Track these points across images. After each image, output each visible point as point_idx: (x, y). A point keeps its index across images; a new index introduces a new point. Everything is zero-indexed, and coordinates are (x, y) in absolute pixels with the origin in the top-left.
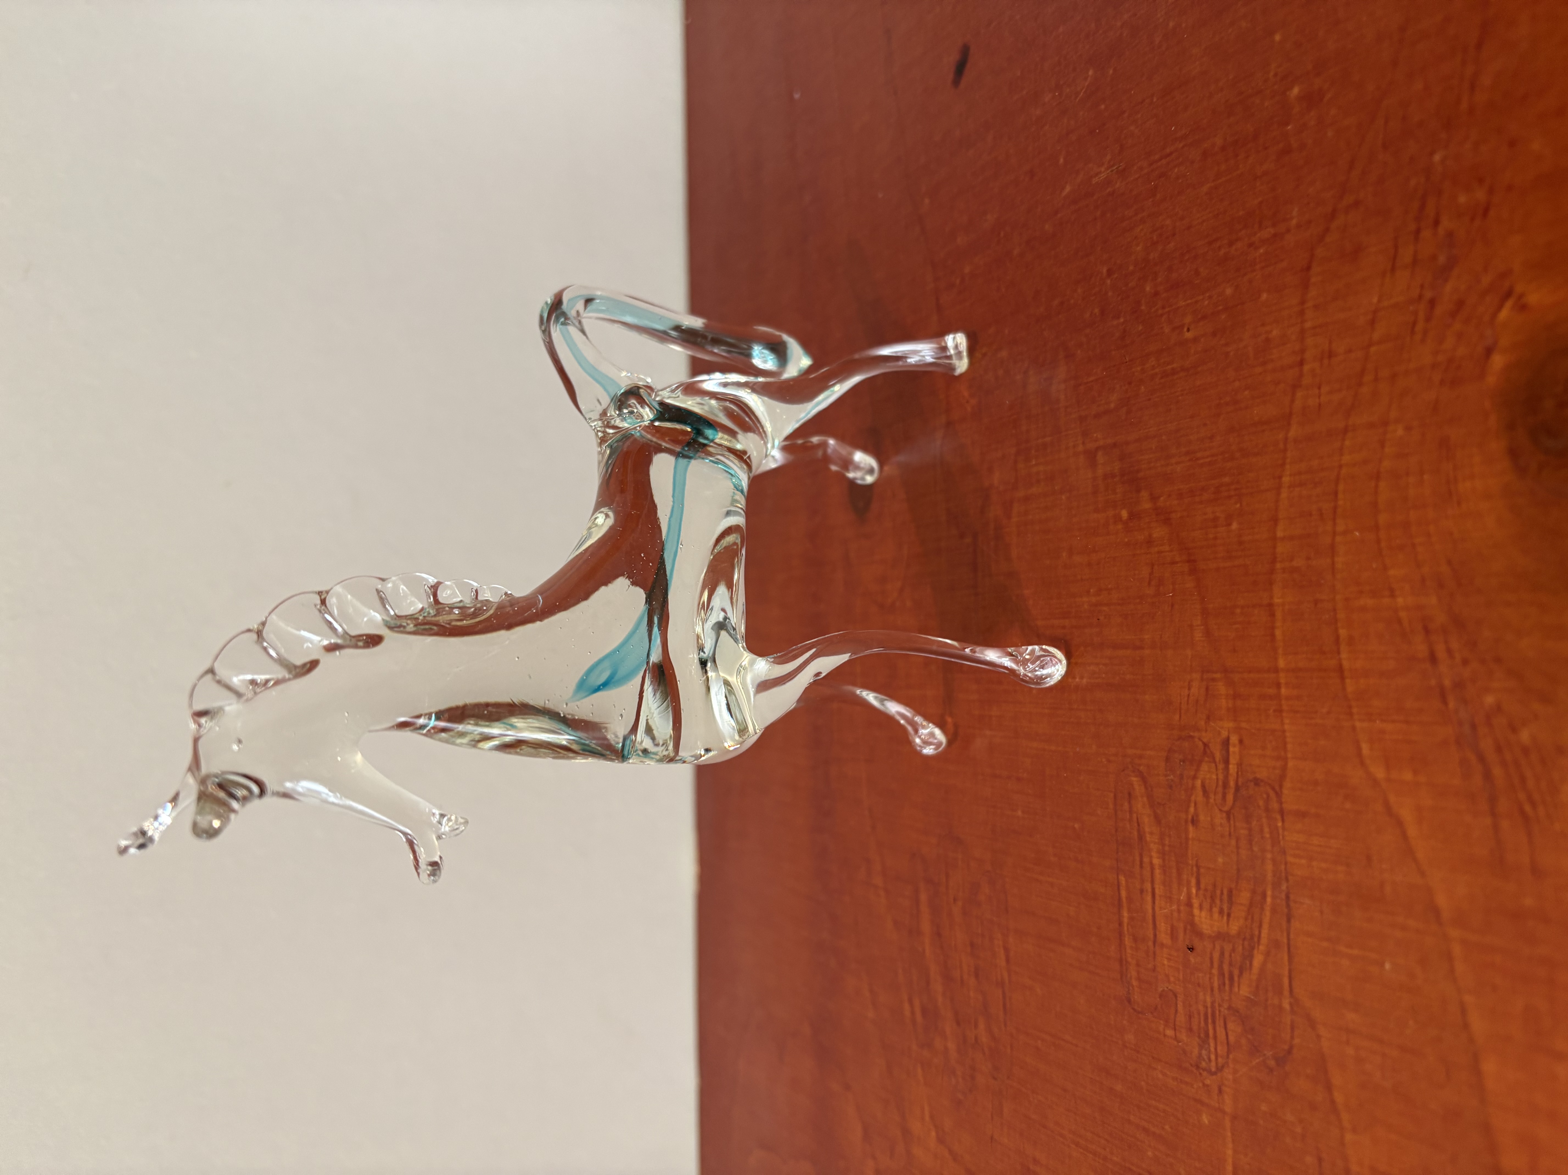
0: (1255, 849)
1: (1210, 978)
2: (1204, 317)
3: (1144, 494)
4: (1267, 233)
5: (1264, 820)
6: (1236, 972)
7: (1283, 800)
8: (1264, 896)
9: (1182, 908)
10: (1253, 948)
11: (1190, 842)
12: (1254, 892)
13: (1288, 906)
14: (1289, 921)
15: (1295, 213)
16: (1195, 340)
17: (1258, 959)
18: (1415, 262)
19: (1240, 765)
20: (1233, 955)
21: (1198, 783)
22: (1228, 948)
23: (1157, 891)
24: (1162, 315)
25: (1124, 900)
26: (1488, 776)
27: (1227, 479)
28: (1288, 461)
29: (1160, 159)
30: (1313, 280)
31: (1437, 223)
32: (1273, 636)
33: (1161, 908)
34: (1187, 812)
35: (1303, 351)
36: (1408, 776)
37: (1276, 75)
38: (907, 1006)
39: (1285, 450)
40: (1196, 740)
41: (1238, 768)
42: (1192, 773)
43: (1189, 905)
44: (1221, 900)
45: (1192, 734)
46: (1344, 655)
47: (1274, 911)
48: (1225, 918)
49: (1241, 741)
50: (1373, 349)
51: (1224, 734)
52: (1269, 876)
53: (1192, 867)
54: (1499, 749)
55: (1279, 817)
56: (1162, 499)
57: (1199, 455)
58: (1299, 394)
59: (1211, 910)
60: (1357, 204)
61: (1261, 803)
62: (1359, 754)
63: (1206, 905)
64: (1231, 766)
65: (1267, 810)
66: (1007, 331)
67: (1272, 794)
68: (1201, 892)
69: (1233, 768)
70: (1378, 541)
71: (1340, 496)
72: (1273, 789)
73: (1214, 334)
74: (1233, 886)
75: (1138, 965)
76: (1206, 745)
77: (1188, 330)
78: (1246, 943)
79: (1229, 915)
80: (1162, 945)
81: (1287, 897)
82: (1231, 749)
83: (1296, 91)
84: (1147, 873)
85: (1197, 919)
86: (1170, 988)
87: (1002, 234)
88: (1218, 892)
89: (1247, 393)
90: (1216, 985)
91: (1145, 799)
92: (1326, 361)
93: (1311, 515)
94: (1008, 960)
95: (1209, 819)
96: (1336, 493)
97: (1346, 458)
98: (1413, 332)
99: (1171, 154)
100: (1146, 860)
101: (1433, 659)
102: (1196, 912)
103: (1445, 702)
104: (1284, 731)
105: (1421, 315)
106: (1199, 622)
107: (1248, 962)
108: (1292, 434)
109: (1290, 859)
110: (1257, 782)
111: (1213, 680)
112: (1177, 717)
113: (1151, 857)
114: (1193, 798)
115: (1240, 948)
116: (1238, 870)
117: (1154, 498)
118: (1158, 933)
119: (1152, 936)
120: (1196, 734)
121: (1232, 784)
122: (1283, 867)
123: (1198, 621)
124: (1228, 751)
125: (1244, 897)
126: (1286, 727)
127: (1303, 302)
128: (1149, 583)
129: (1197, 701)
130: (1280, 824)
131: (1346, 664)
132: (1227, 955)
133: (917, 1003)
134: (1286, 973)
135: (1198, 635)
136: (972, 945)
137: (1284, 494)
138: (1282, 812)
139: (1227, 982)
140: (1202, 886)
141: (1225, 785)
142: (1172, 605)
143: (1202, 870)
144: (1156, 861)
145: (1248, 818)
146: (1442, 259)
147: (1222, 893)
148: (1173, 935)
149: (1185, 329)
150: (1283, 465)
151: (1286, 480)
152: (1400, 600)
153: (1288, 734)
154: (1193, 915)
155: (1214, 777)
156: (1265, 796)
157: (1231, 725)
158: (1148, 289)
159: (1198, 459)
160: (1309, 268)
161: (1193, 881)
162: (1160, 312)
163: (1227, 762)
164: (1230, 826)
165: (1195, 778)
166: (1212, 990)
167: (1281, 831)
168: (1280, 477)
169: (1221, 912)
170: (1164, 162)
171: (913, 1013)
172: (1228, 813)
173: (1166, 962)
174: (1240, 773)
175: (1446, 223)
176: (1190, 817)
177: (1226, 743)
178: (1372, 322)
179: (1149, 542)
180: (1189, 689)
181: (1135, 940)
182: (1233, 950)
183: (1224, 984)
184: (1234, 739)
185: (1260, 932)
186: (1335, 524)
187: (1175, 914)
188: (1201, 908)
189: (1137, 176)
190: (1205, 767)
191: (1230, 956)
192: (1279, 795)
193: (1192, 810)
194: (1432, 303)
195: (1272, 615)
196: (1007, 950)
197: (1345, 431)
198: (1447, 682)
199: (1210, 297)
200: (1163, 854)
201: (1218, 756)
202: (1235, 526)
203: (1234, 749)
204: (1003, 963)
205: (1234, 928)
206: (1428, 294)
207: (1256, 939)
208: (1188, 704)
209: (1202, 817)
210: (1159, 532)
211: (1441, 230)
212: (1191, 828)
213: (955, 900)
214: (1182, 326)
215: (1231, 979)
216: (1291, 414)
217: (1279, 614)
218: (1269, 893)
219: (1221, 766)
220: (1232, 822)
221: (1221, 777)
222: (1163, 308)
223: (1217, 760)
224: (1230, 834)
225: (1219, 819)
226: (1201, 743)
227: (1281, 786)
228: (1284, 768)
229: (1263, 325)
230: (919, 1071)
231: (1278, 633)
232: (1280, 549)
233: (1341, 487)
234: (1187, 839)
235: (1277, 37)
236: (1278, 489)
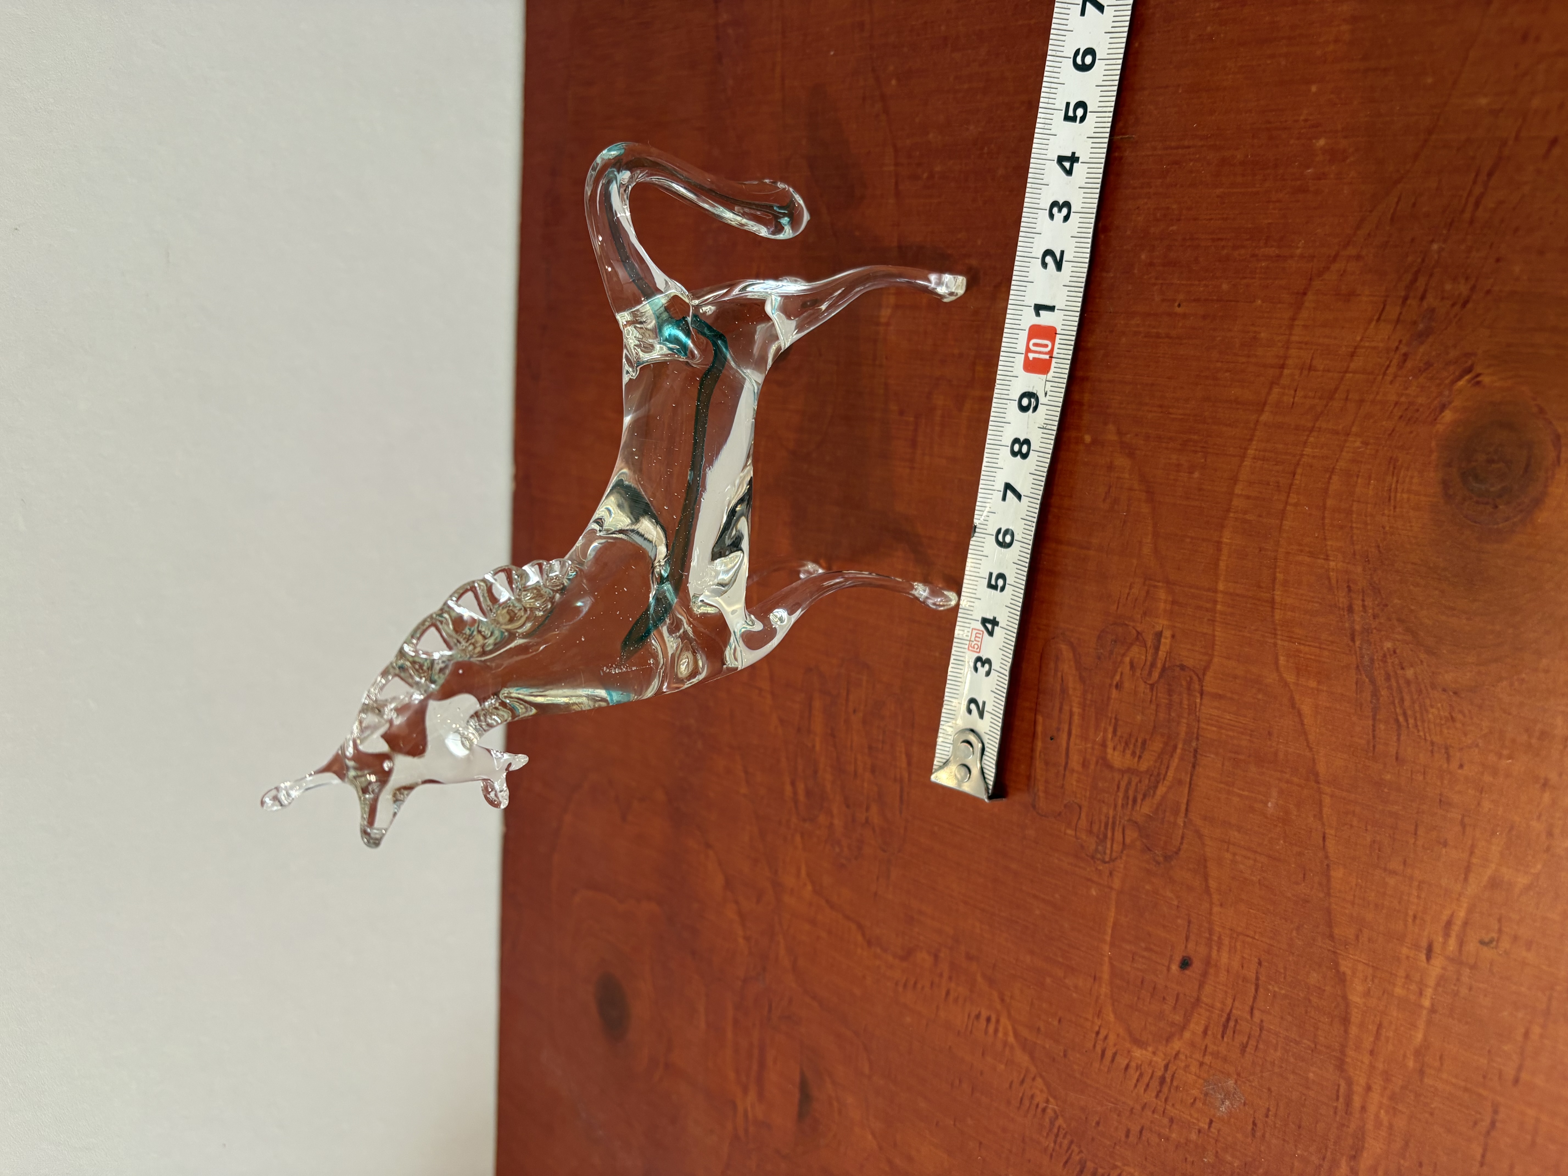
0: (1173, 714)
1: (1115, 799)
2: (1197, 300)
3: (1111, 427)
4: (1272, 251)
5: (1185, 696)
6: (1140, 797)
7: (1204, 684)
8: (1175, 747)
9: (1096, 747)
10: (1158, 782)
11: (1112, 701)
12: (1166, 744)
13: (1195, 757)
14: (1194, 767)
15: (1300, 245)
16: (1184, 316)
17: (1161, 790)
18: (1398, 321)
19: (1169, 653)
20: (1139, 785)
21: (1127, 660)
22: (1135, 780)
23: (1074, 732)
24: (1155, 284)
25: (1040, 734)
26: (1375, 694)
27: (1196, 437)
28: (1256, 438)
29: (1177, 148)
30: (1307, 304)
31: (1423, 298)
32: (1217, 565)
33: (1075, 744)
34: (1112, 678)
35: (1286, 357)
36: (1313, 684)
37: (1306, 120)
38: (788, 789)
39: (1255, 429)
40: (1130, 628)
41: (1167, 654)
42: (1122, 652)
43: (1104, 745)
44: (1135, 745)
45: (1127, 622)
46: (1277, 593)
47: (1182, 759)
48: (1136, 759)
49: (1173, 636)
50: (1349, 376)
51: (1158, 628)
52: (1182, 735)
53: (1111, 719)
54: (1388, 678)
55: (1198, 695)
56: (1129, 436)
57: (1171, 410)
58: (1276, 390)
59: (1124, 751)
60: (1358, 257)
61: (1184, 683)
62: (1276, 663)
63: (1120, 748)
64: (1160, 653)
65: (1189, 689)
66: (979, 242)
67: (1195, 678)
68: (1117, 738)
69: (1162, 654)
70: (1323, 518)
71: (1297, 477)
72: (1197, 676)
73: (1204, 317)
74: (1148, 737)
75: (1046, 782)
76: (1138, 633)
77: (1179, 306)
78: (1153, 778)
79: (1140, 757)
80: (1073, 771)
81: (1196, 751)
82: (1163, 640)
83: (1322, 142)
84: (1065, 717)
85: (1109, 757)
86: (1076, 801)
87: (986, 150)
88: (1133, 740)
89: (1227, 374)
90: (1120, 802)
91: (1072, 663)
92: (1305, 372)
93: (1268, 484)
94: (909, 764)
95: (1133, 687)
96: (1294, 474)
97: (1308, 451)
98: (1385, 374)
99: (1189, 147)
100: (1066, 708)
101: (1350, 609)
102: (1110, 751)
103: (1353, 640)
104: (1214, 636)
105: (1395, 362)
106: (1149, 541)
107: (1152, 792)
108: (1264, 418)
109: (1202, 725)
110: (1183, 667)
111: (1155, 587)
112: (1115, 607)
113: (1071, 706)
114: (1120, 670)
115: (1147, 781)
116: (1155, 727)
117: (1120, 433)
118: (1069, 762)
119: (1063, 764)
120: (1131, 624)
121: (1159, 665)
122: (1195, 730)
123: (1149, 539)
124: (1159, 641)
125: (1157, 745)
126: (1216, 633)
127: (1293, 319)
128: (1104, 500)
129: (1136, 600)
130: (1198, 700)
131: (1278, 599)
132: (1133, 784)
133: (801, 787)
134: (1185, 801)
135: (1147, 550)
136: (870, 748)
137: (1247, 463)
138: (1202, 694)
139: (1130, 802)
140: (1119, 734)
141: (1153, 665)
142: (1125, 522)
143: (1120, 723)
144: (1076, 710)
145: (1170, 692)
146: (1421, 326)
147: (1137, 741)
148: (1085, 764)
149: (1176, 304)
150: (1251, 440)
151: (1251, 452)
152: (1332, 564)
153: (1217, 638)
154: (1105, 753)
155: (1143, 657)
156: (1188, 679)
157: (1166, 623)
158: (1143, 257)
159: (1171, 414)
160: (1305, 294)
161: (1110, 730)
162: (1153, 281)
163: (1157, 648)
164: (1152, 695)
165: (1124, 655)
166: (1115, 806)
167: (1198, 706)
168: (1246, 449)
169: (1133, 754)
170: (1180, 151)
171: (795, 793)
172: (1152, 686)
173: (1075, 783)
174: (1168, 659)
175: (1431, 300)
176: (1115, 683)
177: (1159, 635)
178: (1352, 355)
179: (1110, 467)
180: (1130, 589)
181: (1047, 763)
182: (1140, 781)
183: (1127, 804)
184: (1167, 633)
185: (1166, 772)
186: (1288, 497)
187: (1089, 750)
188: (1114, 749)
189: (1149, 153)
190: (1135, 649)
191: (1137, 785)
192: (1201, 681)
193: (1117, 678)
194: (1406, 356)
195: (1219, 550)
196: (909, 756)
197: (1311, 430)
198: (1357, 627)
199: (1206, 286)
200: (1083, 706)
201: (1149, 644)
202: (1196, 475)
203: (1166, 642)
204: (904, 765)
205: (1144, 766)
206: (1403, 349)
207: (1162, 777)
208: (1127, 599)
209: (1127, 685)
210: (1121, 461)
211: (1425, 304)
212: (1114, 691)
213: (855, 711)
214: (1174, 301)
215: (1135, 801)
216: (1265, 404)
217: (1225, 551)
218: (1180, 746)
219: (1151, 651)
220: (1154, 693)
221: (1149, 658)
222: (1156, 279)
223: (1148, 646)
224: (1151, 701)
225: (1142, 687)
226: (1134, 631)
227: (1204, 674)
228: (1209, 662)
229: (1253, 325)
230: (798, 838)
231: (1222, 565)
232: (1235, 502)
233: (1299, 471)
234: (1109, 698)
235: (1314, 89)
236: (1243, 457)
